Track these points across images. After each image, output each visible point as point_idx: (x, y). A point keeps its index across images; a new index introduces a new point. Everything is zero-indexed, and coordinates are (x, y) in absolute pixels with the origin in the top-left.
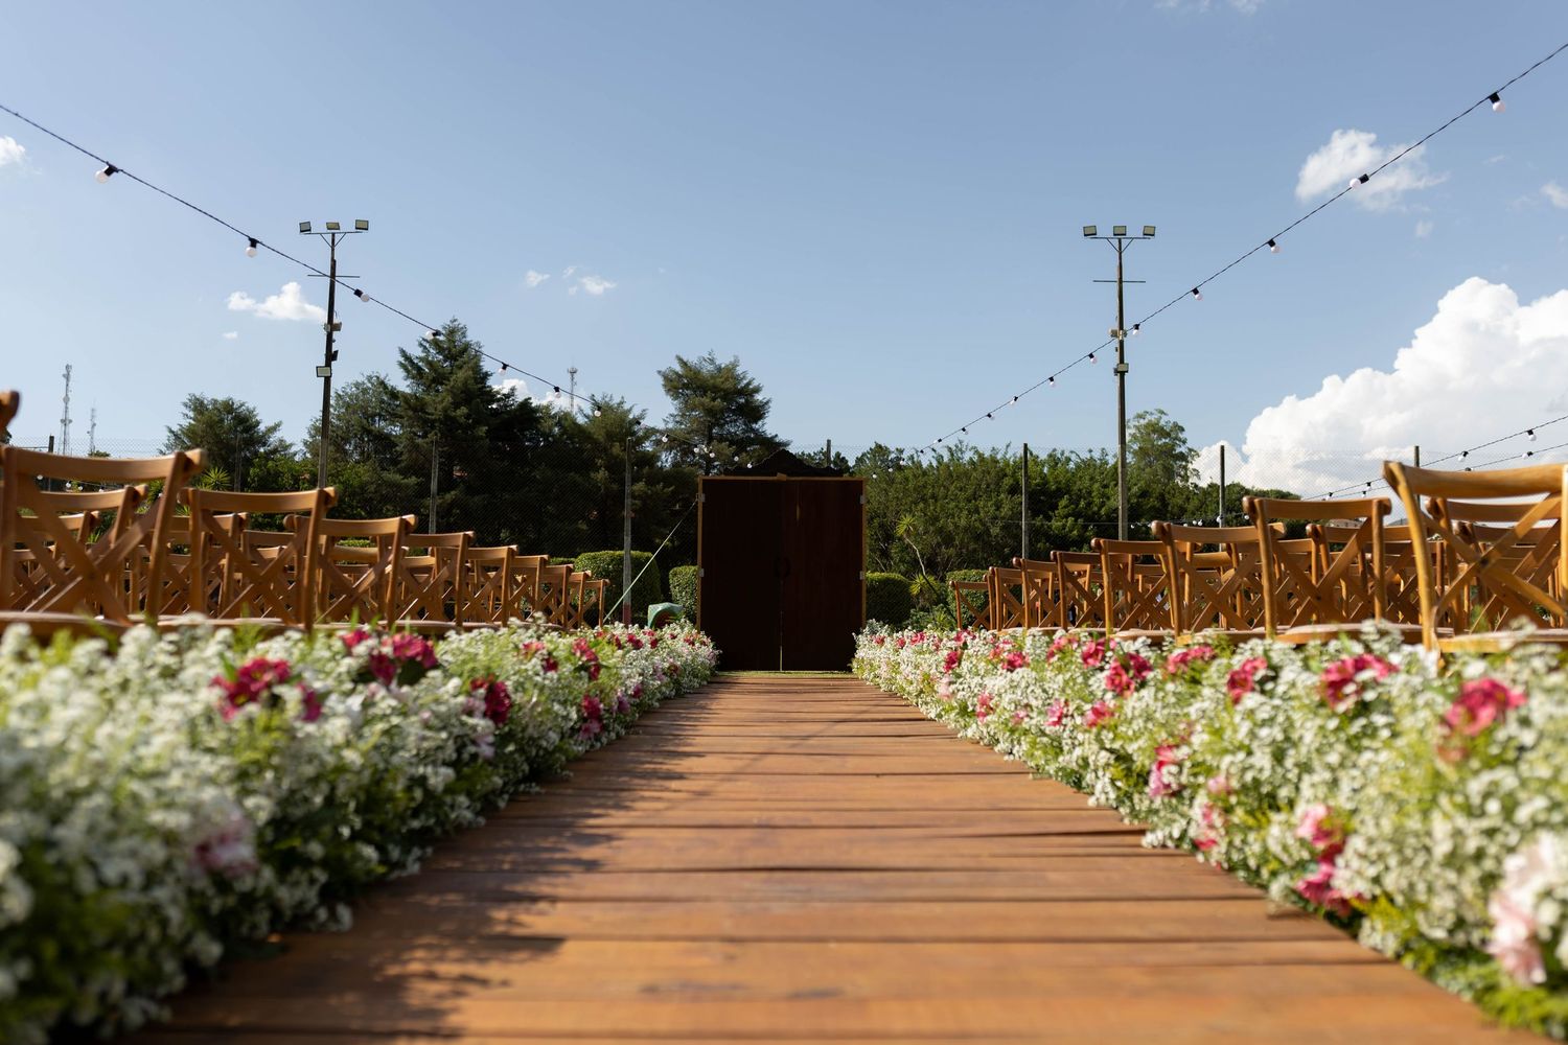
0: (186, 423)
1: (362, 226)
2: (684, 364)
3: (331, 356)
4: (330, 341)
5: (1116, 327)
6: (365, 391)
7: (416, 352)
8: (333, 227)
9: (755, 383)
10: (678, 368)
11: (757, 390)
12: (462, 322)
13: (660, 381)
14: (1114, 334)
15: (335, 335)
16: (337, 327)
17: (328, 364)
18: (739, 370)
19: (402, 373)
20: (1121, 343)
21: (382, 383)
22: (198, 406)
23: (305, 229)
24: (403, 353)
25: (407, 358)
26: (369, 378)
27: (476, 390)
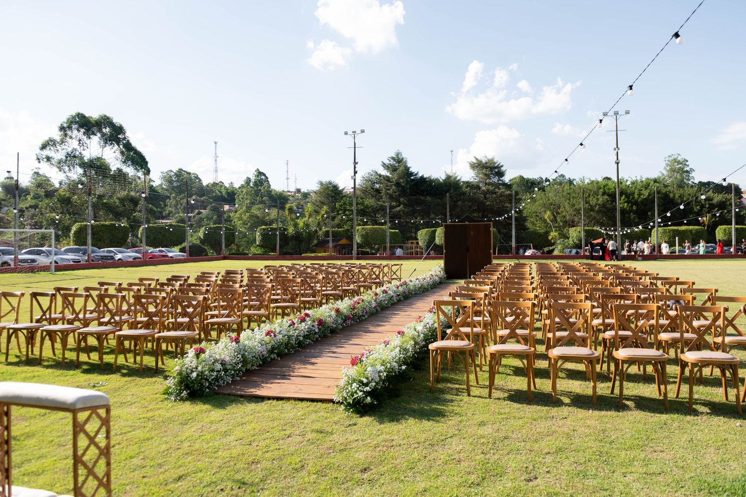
0: (318, 189)
1: (363, 131)
2: (477, 159)
3: (355, 172)
4: (355, 167)
5: (616, 147)
6: (371, 175)
7: (387, 162)
8: (354, 132)
9: (501, 164)
10: (475, 161)
11: (502, 166)
12: (401, 150)
13: (469, 165)
14: (615, 149)
15: (356, 165)
16: (357, 163)
17: (355, 175)
18: (495, 160)
19: (383, 168)
20: (617, 152)
21: (376, 172)
22: (321, 183)
23: (346, 133)
24: (383, 162)
25: (384, 164)
26: (373, 171)
27: (407, 173)
